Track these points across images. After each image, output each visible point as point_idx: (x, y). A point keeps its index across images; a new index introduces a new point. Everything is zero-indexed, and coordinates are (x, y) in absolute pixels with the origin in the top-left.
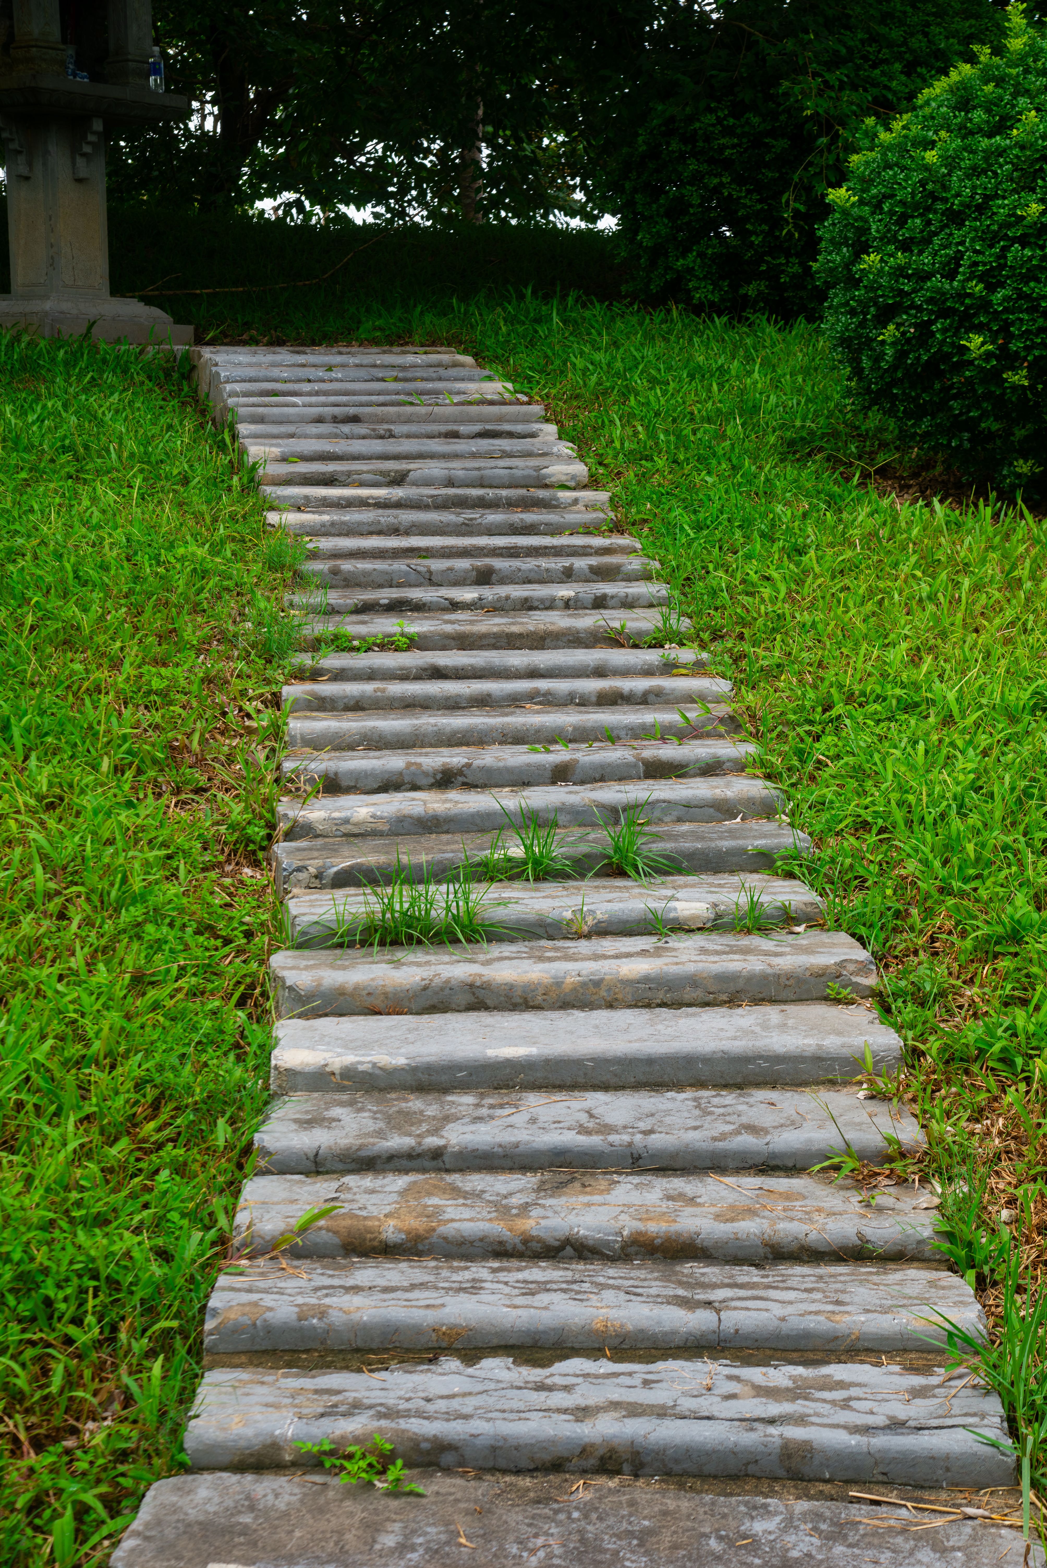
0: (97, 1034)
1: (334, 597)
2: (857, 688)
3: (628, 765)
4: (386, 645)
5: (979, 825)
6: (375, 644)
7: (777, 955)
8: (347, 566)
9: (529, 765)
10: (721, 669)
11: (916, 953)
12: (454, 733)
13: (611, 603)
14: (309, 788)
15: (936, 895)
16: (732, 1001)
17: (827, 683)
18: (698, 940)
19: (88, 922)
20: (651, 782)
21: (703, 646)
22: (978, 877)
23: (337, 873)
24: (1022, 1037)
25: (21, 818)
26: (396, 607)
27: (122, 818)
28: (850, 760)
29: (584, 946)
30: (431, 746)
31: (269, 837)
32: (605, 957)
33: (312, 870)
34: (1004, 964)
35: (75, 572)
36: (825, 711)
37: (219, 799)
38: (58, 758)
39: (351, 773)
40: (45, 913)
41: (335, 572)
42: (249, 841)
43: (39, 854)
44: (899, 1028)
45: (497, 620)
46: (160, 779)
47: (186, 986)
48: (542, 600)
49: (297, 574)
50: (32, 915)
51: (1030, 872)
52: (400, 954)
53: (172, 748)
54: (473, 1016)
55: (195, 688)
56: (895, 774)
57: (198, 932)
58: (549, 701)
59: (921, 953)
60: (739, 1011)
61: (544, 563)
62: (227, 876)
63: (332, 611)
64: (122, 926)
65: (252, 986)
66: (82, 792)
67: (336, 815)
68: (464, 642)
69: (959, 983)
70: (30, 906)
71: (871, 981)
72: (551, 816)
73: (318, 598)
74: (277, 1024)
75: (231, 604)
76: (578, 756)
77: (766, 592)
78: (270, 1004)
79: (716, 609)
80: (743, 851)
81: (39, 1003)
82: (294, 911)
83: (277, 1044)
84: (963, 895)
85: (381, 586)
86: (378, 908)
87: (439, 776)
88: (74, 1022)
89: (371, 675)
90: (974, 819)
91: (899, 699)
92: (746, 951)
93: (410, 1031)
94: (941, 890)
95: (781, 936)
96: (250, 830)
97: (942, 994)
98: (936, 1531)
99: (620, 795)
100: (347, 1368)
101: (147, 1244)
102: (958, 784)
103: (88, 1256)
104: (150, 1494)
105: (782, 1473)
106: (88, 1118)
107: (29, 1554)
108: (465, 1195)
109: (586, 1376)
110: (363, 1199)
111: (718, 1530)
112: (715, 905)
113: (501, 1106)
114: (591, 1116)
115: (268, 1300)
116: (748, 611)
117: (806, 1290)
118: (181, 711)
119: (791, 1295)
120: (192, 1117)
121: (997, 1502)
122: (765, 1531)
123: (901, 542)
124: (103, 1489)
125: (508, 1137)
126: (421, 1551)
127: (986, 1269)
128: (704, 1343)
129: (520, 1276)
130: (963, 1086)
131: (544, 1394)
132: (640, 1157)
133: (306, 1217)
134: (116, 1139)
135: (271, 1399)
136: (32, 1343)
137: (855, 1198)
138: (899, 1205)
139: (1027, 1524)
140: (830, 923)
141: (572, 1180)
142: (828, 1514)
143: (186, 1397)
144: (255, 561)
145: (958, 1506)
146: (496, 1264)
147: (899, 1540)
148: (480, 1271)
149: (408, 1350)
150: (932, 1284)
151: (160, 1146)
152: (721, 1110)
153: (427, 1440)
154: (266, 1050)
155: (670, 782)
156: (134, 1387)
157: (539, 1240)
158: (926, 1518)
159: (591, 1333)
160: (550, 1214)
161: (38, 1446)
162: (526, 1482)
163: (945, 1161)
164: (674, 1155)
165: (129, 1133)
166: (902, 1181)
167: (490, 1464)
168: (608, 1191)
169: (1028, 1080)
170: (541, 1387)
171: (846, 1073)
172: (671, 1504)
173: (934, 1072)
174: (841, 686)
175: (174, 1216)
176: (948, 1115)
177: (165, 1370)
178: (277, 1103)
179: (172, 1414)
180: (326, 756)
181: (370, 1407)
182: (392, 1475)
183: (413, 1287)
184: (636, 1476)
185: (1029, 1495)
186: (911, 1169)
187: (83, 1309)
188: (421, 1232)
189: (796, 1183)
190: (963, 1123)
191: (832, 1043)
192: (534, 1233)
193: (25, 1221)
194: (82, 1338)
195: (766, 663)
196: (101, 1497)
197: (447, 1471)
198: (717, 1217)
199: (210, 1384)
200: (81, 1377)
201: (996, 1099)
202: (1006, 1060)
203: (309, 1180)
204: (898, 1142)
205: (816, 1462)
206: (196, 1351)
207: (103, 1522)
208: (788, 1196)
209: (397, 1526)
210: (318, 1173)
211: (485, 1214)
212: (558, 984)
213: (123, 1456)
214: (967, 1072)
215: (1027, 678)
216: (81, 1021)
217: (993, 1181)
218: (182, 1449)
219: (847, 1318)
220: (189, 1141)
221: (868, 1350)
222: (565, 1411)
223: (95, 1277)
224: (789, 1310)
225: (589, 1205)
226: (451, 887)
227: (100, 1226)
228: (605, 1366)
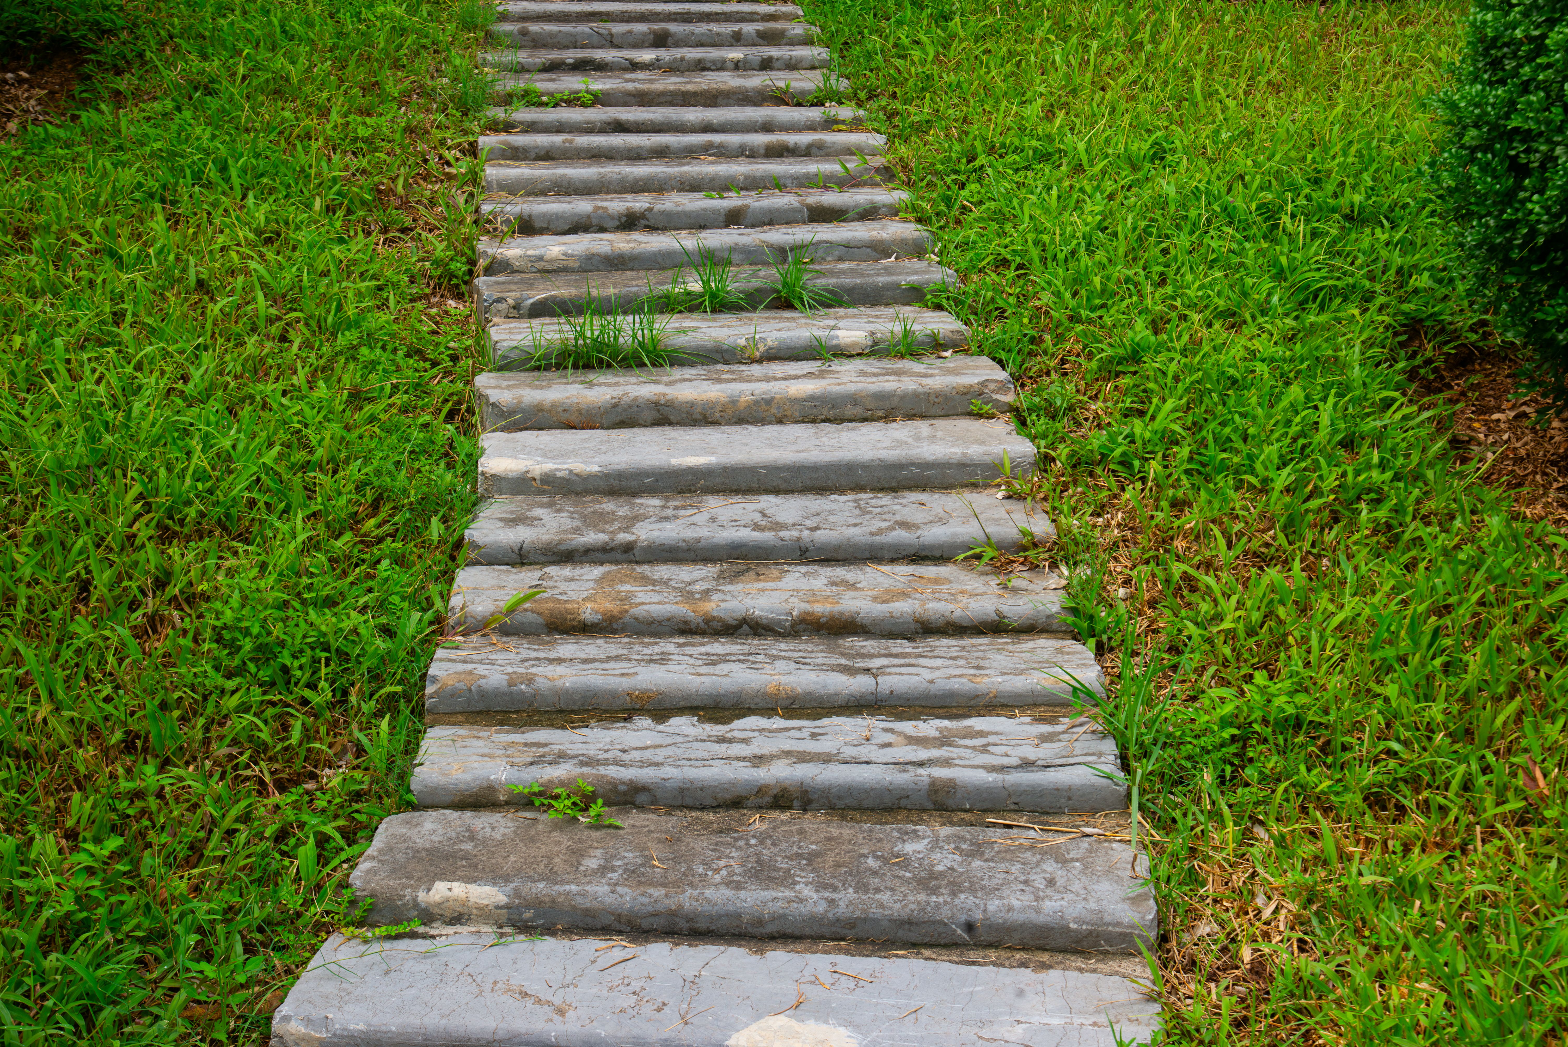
0: (320, 443)
1: (523, 57)
2: (998, 140)
3: (794, 210)
4: (573, 101)
5: (1105, 261)
6: (562, 100)
7: (927, 376)
8: (534, 28)
9: (704, 210)
10: (876, 125)
11: (1048, 374)
12: (636, 181)
13: (776, 65)
14: (505, 229)
15: (1066, 323)
16: (888, 417)
17: (971, 137)
18: (858, 364)
19: (307, 345)
20: (814, 225)
21: (860, 104)
22: (1103, 306)
23: (532, 304)
24: (1139, 443)
25: (241, 250)
26: (581, 67)
27: (335, 252)
28: (992, 205)
29: (756, 370)
30: (616, 192)
31: (470, 272)
32: (775, 379)
33: (511, 301)
34: (1125, 381)
35: (282, 26)
36: (969, 162)
37: (423, 237)
38: (273, 197)
39: (544, 215)
40: (268, 336)
41: (524, 33)
42: (452, 276)
43: (261, 283)
44: (1033, 438)
45: (674, 80)
46: (369, 219)
47: (399, 402)
48: (714, 62)
49: (488, 34)
50: (256, 337)
51: (1148, 301)
52: (591, 376)
53: (377, 190)
54: (658, 430)
55: (398, 136)
56: (1031, 217)
57: (408, 355)
58: (722, 153)
59: (1053, 373)
60: (894, 425)
61: (715, 28)
62: (432, 307)
63: (522, 69)
64: (338, 349)
65: (459, 403)
66: (298, 228)
67: (531, 252)
68: (644, 99)
69: (1085, 398)
70: (254, 329)
71: (1009, 398)
72: (725, 255)
73: (508, 57)
74: (482, 436)
75: (428, 61)
76: (749, 201)
77: (916, 54)
78: (476, 419)
79: (871, 71)
80: (898, 286)
81: (265, 415)
82: (495, 337)
83: (483, 453)
84: (1090, 321)
85: (566, 47)
86: (571, 335)
87: (624, 219)
88: (299, 431)
89: (559, 128)
90: (1100, 256)
91: (1035, 150)
92: (900, 373)
93: (602, 443)
94: (1071, 318)
95: (931, 360)
96: (453, 266)
97: (1071, 408)
98: (1058, 846)
99: (787, 237)
100: (552, 726)
101: (372, 622)
102: (1087, 225)
103: (320, 631)
104: (382, 827)
105: (929, 805)
106: (314, 514)
107: (278, 874)
108: (654, 582)
109: (761, 730)
110: (563, 586)
111: (874, 851)
112: (873, 333)
113: (685, 508)
114: (764, 515)
115: (481, 669)
116: (900, 72)
117: (951, 658)
118: (385, 157)
119: (938, 662)
120: (408, 515)
121: (1109, 822)
122: (915, 851)
123: (1037, 9)
124: (341, 822)
125: (691, 534)
126: (620, 871)
127: (1105, 638)
128: (862, 702)
129: (703, 650)
130: (1087, 486)
131: (725, 745)
132: (807, 550)
133: (513, 600)
134: (340, 534)
135: (486, 751)
136: (273, 704)
137: (994, 581)
138: (1031, 587)
139: (1134, 838)
140: (974, 349)
141: (748, 570)
142: (968, 836)
143: (411, 748)
144: (449, 21)
145: (1077, 827)
146: (682, 640)
147: (1028, 854)
148: (668, 646)
149: (606, 711)
150: (1059, 650)
151: (380, 540)
152: (878, 510)
153: (624, 783)
154: (473, 459)
155: (832, 225)
156: (364, 740)
157: (719, 620)
158: (1050, 837)
159: (765, 696)
160: (728, 598)
161: (282, 787)
162: (710, 816)
163: (1072, 548)
164: (837, 548)
165: (352, 529)
166: (1034, 567)
167: (679, 803)
168: (779, 579)
169: (1143, 480)
170: (722, 740)
171: (987, 477)
172: (835, 832)
173: (1063, 475)
174: (984, 139)
175: (396, 599)
176: (1074, 511)
177: (392, 727)
178: (483, 505)
179: (399, 762)
180: (521, 200)
181: (574, 757)
182: (593, 812)
183: (609, 659)
184: (805, 810)
185: (1137, 816)
186: (1042, 556)
187: (316, 676)
188: (615, 613)
189: (943, 571)
190: (1087, 517)
191: (975, 451)
192: (715, 614)
193: (260, 601)
194: (316, 699)
195: (917, 119)
196: (339, 829)
197: (642, 808)
198: (875, 599)
199: (433, 739)
200: (318, 732)
201: (1115, 496)
202: (1125, 463)
203: (515, 570)
204: (1032, 534)
205: (958, 796)
206: (419, 711)
207: (342, 849)
208: (936, 581)
209: (599, 852)
210: (523, 564)
211: (671, 598)
212: (734, 402)
213: (357, 796)
214: (1091, 474)
215: (1149, 131)
216: (305, 431)
217: (1112, 565)
218: (409, 791)
219: (986, 680)
220: (406, 536)
221: (1004, 706)
222: (744, 759)
223: (327, 649)
224: (937, 674)
225: (763, 590)
226: (637, 318)
227: (329, 608)
228: (778, 722)
